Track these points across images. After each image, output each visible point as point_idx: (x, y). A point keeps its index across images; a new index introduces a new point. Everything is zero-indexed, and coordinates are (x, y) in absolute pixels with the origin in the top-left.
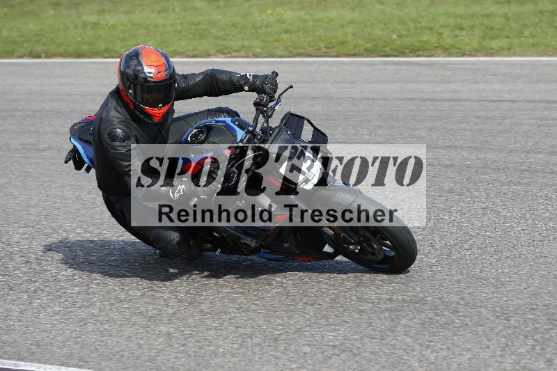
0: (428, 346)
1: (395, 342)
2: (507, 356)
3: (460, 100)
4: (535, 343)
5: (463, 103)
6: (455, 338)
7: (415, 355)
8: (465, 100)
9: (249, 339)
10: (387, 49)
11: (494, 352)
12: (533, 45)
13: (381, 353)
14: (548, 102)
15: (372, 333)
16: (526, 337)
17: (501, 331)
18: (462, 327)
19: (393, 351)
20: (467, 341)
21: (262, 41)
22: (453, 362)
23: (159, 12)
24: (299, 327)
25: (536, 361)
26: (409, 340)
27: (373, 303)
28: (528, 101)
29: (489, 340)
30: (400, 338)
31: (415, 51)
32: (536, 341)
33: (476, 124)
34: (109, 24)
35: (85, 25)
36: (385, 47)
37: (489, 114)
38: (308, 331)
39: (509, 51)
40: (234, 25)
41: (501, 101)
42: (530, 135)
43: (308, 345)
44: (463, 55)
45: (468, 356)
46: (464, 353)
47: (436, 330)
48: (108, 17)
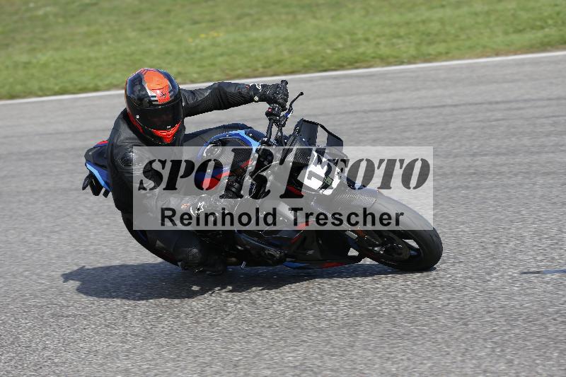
0: (388, 359)
1: (355, 357)
2: (467, 361)
3: (402, 109)
4: (494, 345)
5: (405, 111)
6: (415, 347)
7: (376, 369)
8: (407, 108)
9: (207, 368)
10: (325, 64)
11: (455, 358)
12: (470, 48)
13: (342, 370)
14: (490, 103)
15: (331, 350)
16: (485, 340)
17: (460, 336)
18: (421, 336)
19: (355, 366)
20: (427, 350)
21: (199, 67)
22: (415, 371)
23: (92, 45)
24: (257, 351)
25: (497, 363)
26: (369, 354)
27: (330, 320)
28: (470, 104)
29: (448, 347)
30: (360, 353)
31: (354, 63)
32: (495, 343)
33: (420, 131)
34: (42, 62)
35: (16, 65)
36: (322, 61)
37: (432, 121)
38: (267, 354)
39: (447, 55)
40: (168, 53)
41: (444, 106)
42: (474, 138)
43: (268, 368)
44: (402, 63)
45: (429, 365)
46: (425, 362)
47: (394, 342)
48: (39, 55)
